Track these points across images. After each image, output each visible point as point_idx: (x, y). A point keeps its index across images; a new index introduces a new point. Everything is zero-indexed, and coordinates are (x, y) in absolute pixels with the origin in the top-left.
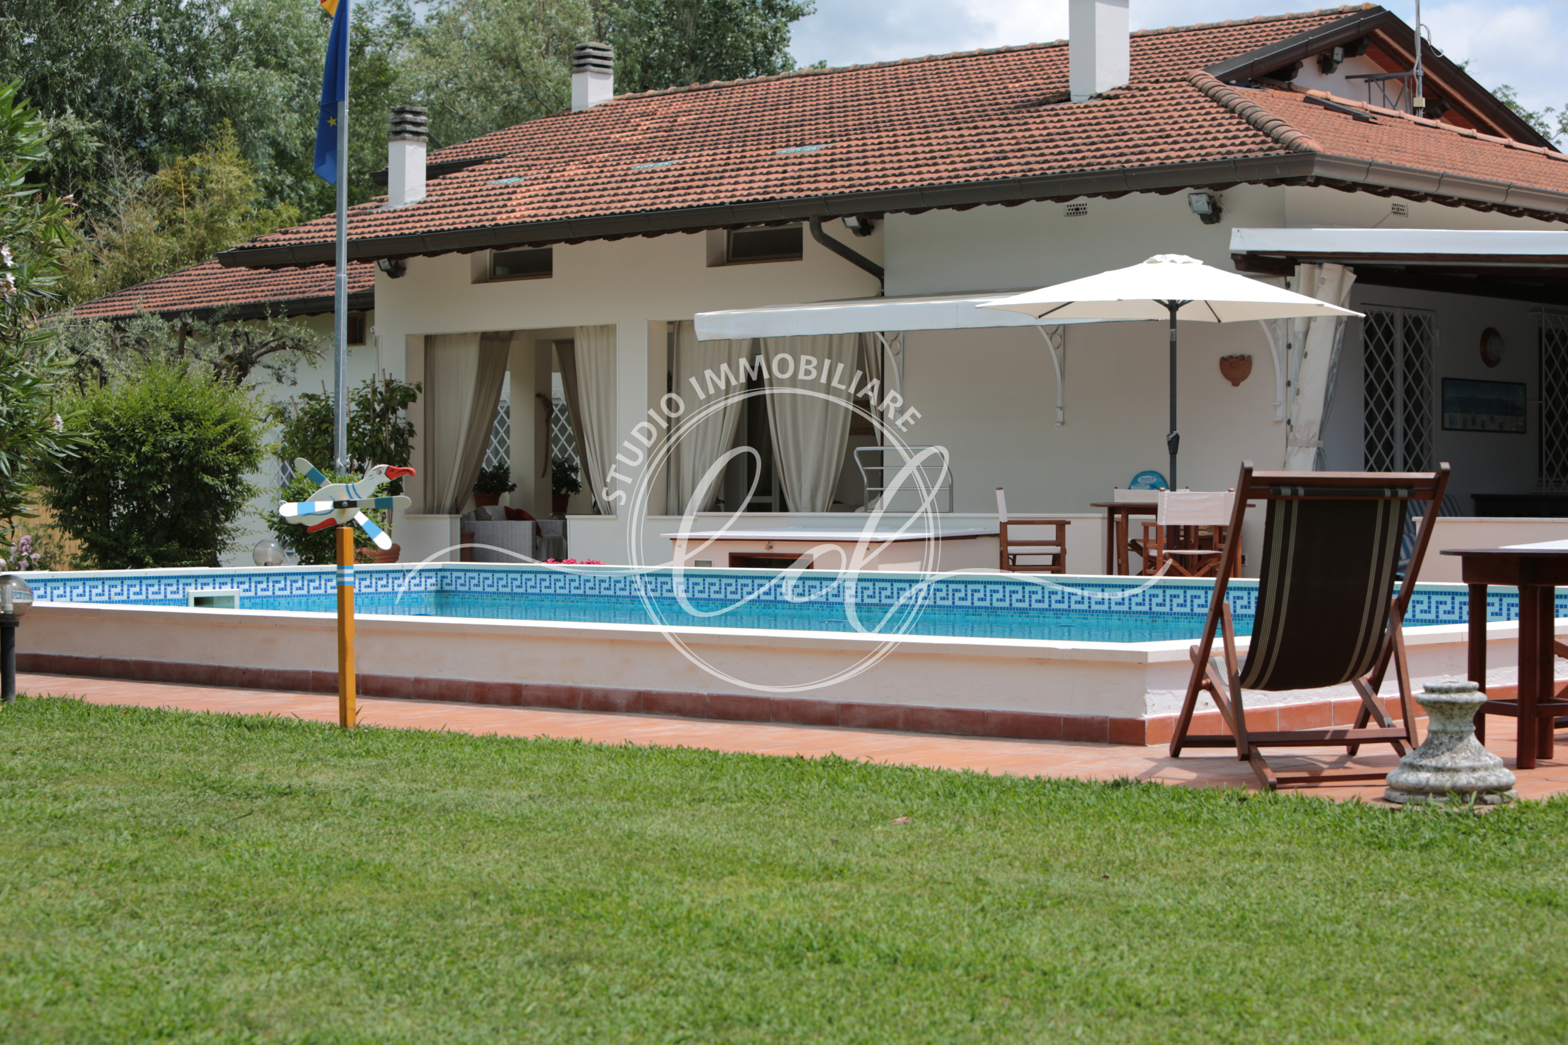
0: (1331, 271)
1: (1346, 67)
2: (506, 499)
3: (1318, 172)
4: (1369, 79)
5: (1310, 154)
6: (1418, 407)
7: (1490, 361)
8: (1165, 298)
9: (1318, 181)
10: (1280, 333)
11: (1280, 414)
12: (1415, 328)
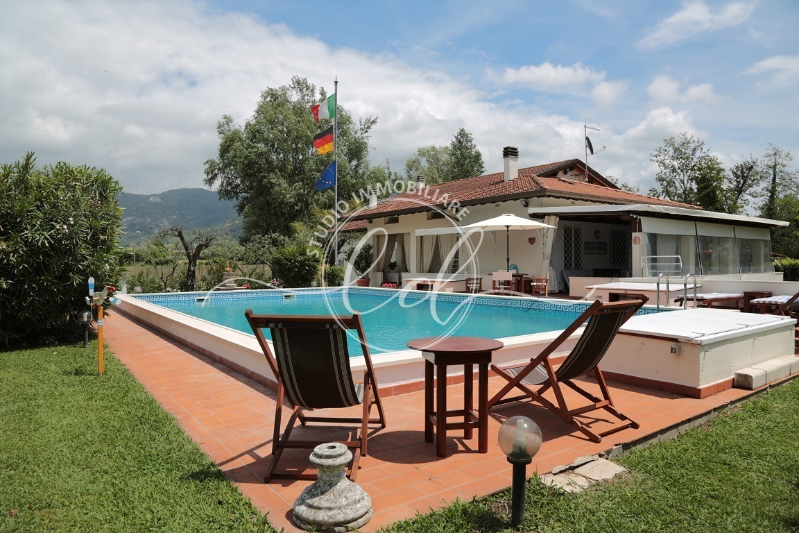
0: (553, 217)
1: (570, 173)
2: (396, 268)
3: (547, 193)
4: (576, 175)
5: (546, 189)
6: (578, 249)
7: (597, 238)
8: (507, 225)
9: (549, 196)
10: (542, 232)
11: (542, 251)
12: (577, 231)
